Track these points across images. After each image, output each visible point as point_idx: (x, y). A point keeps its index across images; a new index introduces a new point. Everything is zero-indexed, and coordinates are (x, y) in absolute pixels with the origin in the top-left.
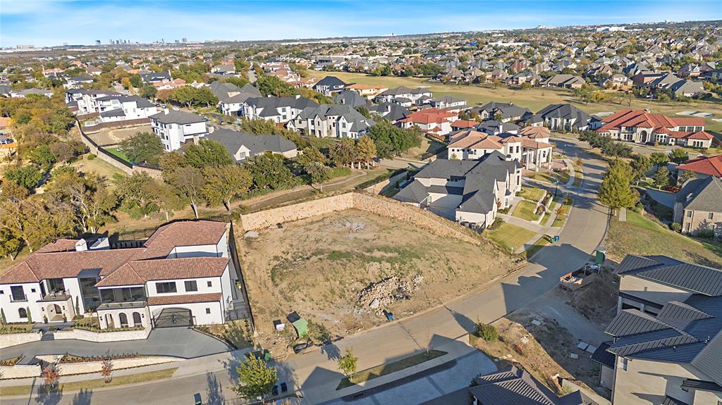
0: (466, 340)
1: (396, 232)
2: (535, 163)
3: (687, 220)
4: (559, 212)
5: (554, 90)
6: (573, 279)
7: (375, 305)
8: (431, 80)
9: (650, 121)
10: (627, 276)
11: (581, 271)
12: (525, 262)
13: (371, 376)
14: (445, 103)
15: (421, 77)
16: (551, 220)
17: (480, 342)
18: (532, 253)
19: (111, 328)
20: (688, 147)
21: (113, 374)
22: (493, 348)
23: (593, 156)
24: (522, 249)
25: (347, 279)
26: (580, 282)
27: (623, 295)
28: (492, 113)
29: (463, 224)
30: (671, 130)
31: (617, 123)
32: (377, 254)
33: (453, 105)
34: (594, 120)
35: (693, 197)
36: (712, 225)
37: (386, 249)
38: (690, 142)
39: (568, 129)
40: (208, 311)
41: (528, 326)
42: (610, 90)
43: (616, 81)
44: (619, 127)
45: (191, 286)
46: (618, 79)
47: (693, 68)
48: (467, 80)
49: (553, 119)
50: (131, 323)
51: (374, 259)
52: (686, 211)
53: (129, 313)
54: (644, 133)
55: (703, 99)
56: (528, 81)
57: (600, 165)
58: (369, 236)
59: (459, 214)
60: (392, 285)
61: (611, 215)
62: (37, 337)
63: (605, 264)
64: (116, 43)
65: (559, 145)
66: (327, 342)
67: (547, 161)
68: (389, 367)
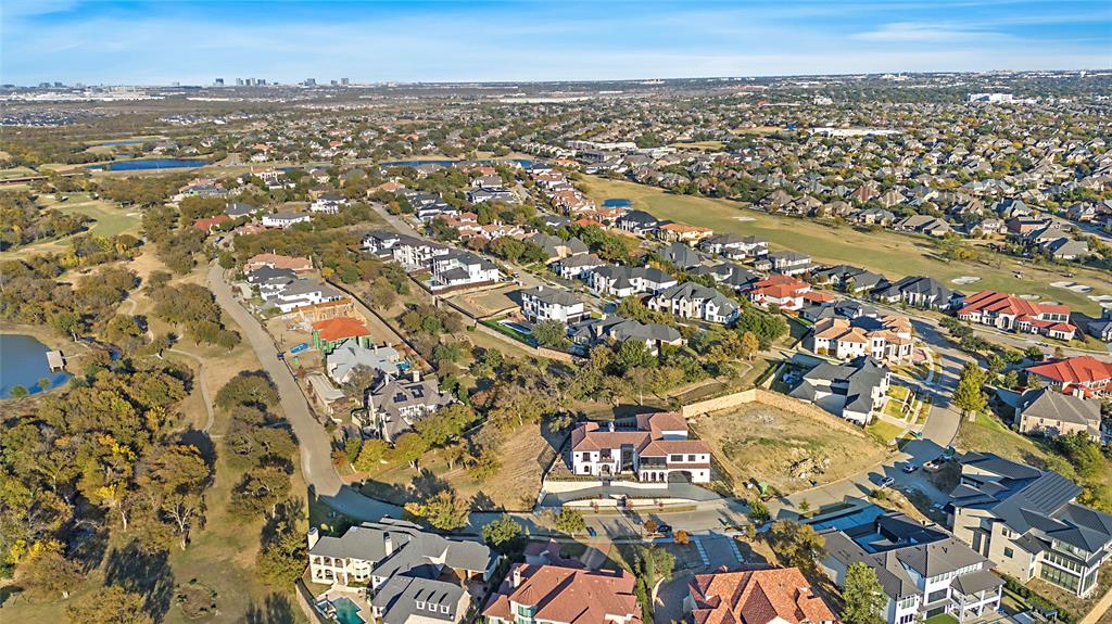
0: (866, 499)
1: (800, 425)
2: (897, 355)
3: (1023, 423)
4: (921, 411)
5: (910, 236)
6: (932, 466)
7: (803, 476)
8: (753, 207)
9: (1013, 307)
10: (967, 465)
11: (937, 460)
12: (898, 452)
13: (815, 515)
14: (787, 260)
15: (737, 200)
16: (915, 418)
17: (875, 500)
18: (902, 445)
19: (646, 481)
20: (1050, 337)
21: (664, 507)
22: (884, 504)
23: (953, 344)
24: (895, 442)
25: (779, 458)
26: (937, 467)
27: (964, 477)
28: (844, 279)
29: (849, 420)
30: (1035, 317)
31: (979, 304)
32: (795, 442)
33: (796, 263)
34: (955, 296)
35: (1029, 405)
36: (1042, 428)
37: (799, 439)
38: (1052, 333)
39: (927, 306)
40: (702, 474)
41: (904, 492)
42: (979, 241)
43: (987, 228)
44: (981, 309)
45: (692, 458)
46: (989, 226)
47: (1086, 208)
48: (800, 212)
49: (912, 294)
50: (658, 479)
51: (792, 445)
52: (1023, 416)
53: (658, 472)
54: (1007, 319)
55: (1085, 264)
56: (878, 222)
57: (959, 357)
58: (782, 427)
59: (846, 413)
60: (810, 465)
61: (963, 415)
62: (600, 484)
63: (955, 456)
64: (245, 83)
65: (919, 327)
66: (779, 496)
67: (909, 353)
68: (823, 510)
